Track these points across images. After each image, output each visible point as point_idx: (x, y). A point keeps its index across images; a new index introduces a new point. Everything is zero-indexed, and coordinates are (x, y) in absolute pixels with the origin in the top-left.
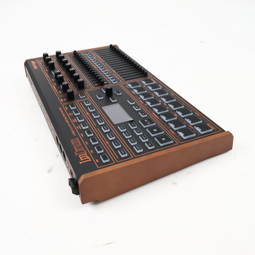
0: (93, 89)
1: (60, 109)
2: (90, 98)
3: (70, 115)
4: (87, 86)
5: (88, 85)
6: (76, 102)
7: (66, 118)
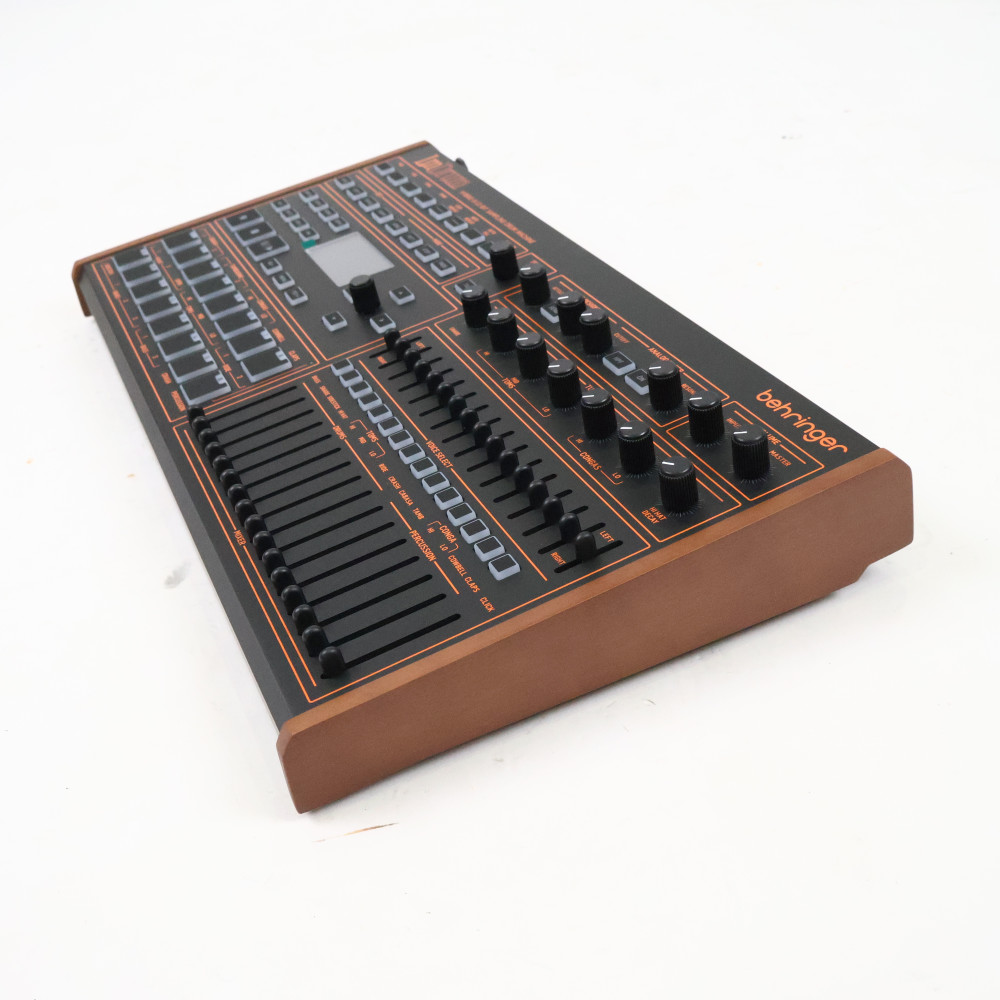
0: (431, 324)
1: (530, 240)
2: (439, 287)
3: (490, 230)
4: (457, 333)
5: (451, 335)
6: (482, 267)
7: (502, 220)
